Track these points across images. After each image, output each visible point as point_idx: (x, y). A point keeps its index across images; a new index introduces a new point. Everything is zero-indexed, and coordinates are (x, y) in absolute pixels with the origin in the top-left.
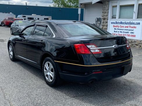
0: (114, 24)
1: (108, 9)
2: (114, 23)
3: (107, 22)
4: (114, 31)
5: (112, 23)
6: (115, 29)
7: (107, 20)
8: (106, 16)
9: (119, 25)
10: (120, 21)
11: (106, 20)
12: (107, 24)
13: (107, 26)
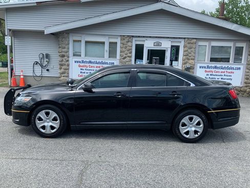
0: (79, 64)
1: (68, 44)
2: (80, 62)
3: (68, 61)
4: (81, 72)
5: (75, 62)
6: (81, 69)
7: (68, 57)
8: (66, 52)
9: (87, 65)
10: (88, 60)
11: (66, 58)
12: (68, 62)
13: (68, 65)
